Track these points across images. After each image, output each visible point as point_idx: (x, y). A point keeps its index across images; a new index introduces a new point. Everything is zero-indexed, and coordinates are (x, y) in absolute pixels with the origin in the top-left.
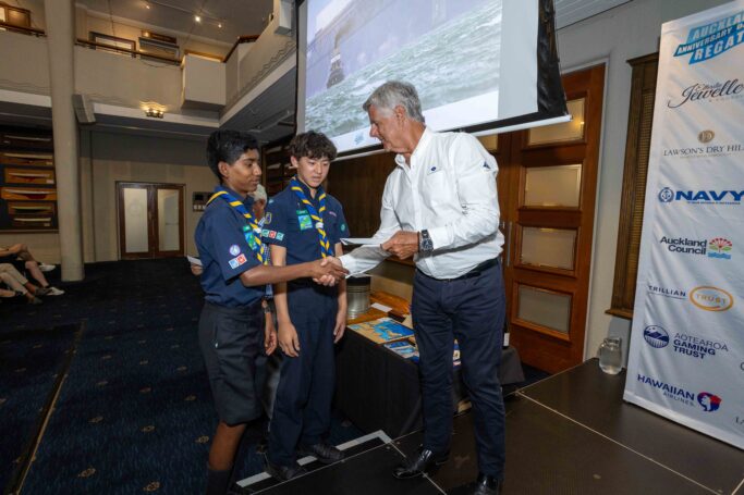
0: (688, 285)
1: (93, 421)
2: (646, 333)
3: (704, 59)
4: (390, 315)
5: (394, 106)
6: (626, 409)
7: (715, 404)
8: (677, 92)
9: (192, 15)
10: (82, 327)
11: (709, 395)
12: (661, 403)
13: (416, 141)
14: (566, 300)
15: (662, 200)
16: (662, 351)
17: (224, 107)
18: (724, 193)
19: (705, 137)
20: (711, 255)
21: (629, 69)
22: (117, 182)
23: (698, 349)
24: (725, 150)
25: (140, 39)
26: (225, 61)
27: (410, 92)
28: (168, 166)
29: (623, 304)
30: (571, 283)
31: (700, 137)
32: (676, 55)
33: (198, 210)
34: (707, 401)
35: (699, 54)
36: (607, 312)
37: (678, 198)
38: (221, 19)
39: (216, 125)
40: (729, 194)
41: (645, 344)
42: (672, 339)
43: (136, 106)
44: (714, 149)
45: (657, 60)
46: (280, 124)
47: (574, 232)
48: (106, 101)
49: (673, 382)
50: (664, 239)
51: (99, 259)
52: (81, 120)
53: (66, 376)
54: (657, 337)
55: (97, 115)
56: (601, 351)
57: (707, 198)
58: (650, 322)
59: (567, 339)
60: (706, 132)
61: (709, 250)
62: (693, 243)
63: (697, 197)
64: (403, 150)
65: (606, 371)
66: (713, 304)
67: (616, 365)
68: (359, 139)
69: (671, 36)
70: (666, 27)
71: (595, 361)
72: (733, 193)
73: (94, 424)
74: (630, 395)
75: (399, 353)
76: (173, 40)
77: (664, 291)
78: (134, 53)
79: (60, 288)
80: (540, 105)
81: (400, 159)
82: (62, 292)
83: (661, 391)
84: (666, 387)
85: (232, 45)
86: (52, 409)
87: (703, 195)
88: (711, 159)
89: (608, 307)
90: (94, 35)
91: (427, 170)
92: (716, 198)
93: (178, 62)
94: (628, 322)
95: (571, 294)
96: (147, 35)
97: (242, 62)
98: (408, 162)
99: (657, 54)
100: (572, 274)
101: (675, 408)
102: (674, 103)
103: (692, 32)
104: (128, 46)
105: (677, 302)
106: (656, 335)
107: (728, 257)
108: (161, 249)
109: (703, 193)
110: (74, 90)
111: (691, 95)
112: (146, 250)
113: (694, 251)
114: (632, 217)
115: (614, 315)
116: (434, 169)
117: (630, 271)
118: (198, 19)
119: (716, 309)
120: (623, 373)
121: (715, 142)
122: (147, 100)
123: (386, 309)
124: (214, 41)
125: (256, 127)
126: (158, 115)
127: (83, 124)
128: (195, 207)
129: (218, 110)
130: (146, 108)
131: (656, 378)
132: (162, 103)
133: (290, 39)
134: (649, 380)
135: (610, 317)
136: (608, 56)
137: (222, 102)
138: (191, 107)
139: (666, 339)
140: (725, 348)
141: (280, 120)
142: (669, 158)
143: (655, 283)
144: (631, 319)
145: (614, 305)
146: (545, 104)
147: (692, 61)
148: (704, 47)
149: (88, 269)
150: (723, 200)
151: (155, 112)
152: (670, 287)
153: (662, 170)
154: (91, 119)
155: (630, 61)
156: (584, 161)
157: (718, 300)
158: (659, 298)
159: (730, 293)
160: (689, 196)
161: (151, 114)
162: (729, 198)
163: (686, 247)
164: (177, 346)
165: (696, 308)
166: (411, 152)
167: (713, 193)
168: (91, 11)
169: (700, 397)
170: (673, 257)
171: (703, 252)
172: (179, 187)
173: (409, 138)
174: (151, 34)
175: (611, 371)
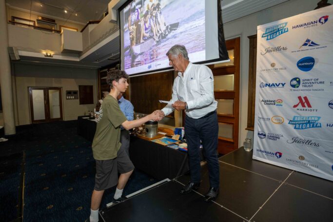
0: (270, 115)
1: (45, 189)
2: (259, 134)
3: (271, 39)
4: (166, 136)
5: (178, 54)
6: (253, 161)
7: (280, 155)
8: (264, 50)
9: (63, 9)
10: (24, 154)
11: (278, 153)
12: (265, 158)
13: (186, 67)
14: (231, 126)
15: (261, 87)
16: (264, 140)
17: (82, 52)
18: (279, 84)
19: (273, 65)
20: (277, 105)
21: (249, 40)
22: (28, 87)
23: (275, 137)
24: (279, 69)
25: (37, 20)
26: (82, 31)
27: (183, 48)
28: (53, 79)
29: (251, 126)
30: (232, 120)
31: (271, 65)
32: (262, 37)
33: (69, 99)
34: (278, 155)
35: (269, 37)
36: (246, 129)
37: (266, 86)
38: (77, 12)
39: (78, 60)
40: (281, 84)
41: (258, 138)
42: (267, 135)
43: (40, 52)
44: (276, 69)
45: (256, 37)
46: (108, 59)
47: (233, 100)
48: (25, 50)
49: (268, 150)
50: (263, 101)
51: (21, 124)
52: (12, 59)
53: (25, 174)
54: (262, 135)
55: (20, 56)
56: (245, 143)
57: (275, 86)
58: (260, 130)
59: (232, 141)
60: (273, 63)
61: (276, 103)
62: (271, 101)
63: (272, 86)
64: (181, 70)
65: (246, 150)
66: (279, 122)
67: (250, 148)
68: (150, 67)
69: (260, 31)
70: (259, 27)
71: (243, 147)
72: (282, 84)
73: (46, 190)
74: (255, 157)
75: (173, 148)
76: (54, 21)
77: (263, 119)
78: (35, 27)
79: (6, 138)
80: (220, 56)
81: (180, 74)
82: (7, 140)
83: (264, 154)
84: (266, 152)
85: (86, 24)
86: (24, 187)
87: (273, 85)
88: (275, 72)
89: (246, 127)
90: (14, 18)
91: (189, 78)
92: (277, 86)
93: (59, 32)
94: (252, 132)
95: (233, 124)
96: (40, 18)
97: (91, 32)
98: (183, 75)
99: (256, 35)
100: (233, 116)
101: (269, 159)
102: (263, 53)
103: (267, 29)
104: (32, 24)
105: (268, 122)
106: (262, 134)
107: (282, 105)
108: (51, 118)
109: (273, 84)
110: (8, 44)
111: (268, 51)
112: (44, 118)
113: (272, 104)
114: (252, 94)
115: (248, 130)
116: (192, 78)
117: (253, 113)
118: (66, 12)
119: (279, 123)
120: (252, 151)
121: (276, 67)
122: (45, 49)
123: (165, 134)
124: (73, 22)
125: (96, 61)
126: (50, 56)
127: (13, 60)
128: (67, 98)
129: (79, 53)
130: (44, 53)
131: (262, 149)
132: (52, 50)
133: (116, 25)
134: (260, 151)
135: (247, 131)
136: (241, 34)
137: (81, 49)
138: (66, 52)
139: (265, 135)
140: (282, 136)
141: (109, 58)
142: (262, 72)
143: (260, 117)
144: (253, 131)
145: (248, 127)
146: (221, 55)
147: (267, 39)
148: (271, 35)
149: (18, 128)
150: (279, 86)
151: (49, 54)
152: (265, 117)
153: (260, 77)
154: (18, 58)
155: (248, 37)
156: (235, 73)
157: (280, 120)
158: (262, 121)
159: (283, 117)
160: (269, 86)
161: (47, 56)
162: (281, 85)
163: (269, 103)
164: (72, 158)
165: (273, 123)
166: (184, 72)
167: (276, 84)
168: (11, 7)
169: (276, 154)
170: (266, 106)
171: (274, 104)
172: (59, 89)
173: (183, 65)
174: (43, 18)
175: (248, 150)
